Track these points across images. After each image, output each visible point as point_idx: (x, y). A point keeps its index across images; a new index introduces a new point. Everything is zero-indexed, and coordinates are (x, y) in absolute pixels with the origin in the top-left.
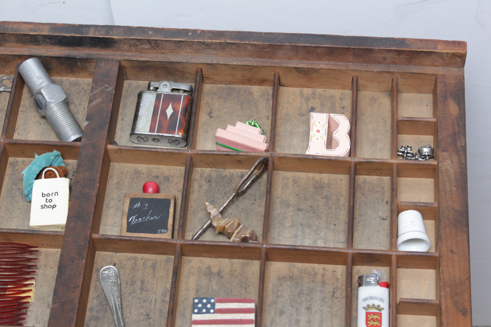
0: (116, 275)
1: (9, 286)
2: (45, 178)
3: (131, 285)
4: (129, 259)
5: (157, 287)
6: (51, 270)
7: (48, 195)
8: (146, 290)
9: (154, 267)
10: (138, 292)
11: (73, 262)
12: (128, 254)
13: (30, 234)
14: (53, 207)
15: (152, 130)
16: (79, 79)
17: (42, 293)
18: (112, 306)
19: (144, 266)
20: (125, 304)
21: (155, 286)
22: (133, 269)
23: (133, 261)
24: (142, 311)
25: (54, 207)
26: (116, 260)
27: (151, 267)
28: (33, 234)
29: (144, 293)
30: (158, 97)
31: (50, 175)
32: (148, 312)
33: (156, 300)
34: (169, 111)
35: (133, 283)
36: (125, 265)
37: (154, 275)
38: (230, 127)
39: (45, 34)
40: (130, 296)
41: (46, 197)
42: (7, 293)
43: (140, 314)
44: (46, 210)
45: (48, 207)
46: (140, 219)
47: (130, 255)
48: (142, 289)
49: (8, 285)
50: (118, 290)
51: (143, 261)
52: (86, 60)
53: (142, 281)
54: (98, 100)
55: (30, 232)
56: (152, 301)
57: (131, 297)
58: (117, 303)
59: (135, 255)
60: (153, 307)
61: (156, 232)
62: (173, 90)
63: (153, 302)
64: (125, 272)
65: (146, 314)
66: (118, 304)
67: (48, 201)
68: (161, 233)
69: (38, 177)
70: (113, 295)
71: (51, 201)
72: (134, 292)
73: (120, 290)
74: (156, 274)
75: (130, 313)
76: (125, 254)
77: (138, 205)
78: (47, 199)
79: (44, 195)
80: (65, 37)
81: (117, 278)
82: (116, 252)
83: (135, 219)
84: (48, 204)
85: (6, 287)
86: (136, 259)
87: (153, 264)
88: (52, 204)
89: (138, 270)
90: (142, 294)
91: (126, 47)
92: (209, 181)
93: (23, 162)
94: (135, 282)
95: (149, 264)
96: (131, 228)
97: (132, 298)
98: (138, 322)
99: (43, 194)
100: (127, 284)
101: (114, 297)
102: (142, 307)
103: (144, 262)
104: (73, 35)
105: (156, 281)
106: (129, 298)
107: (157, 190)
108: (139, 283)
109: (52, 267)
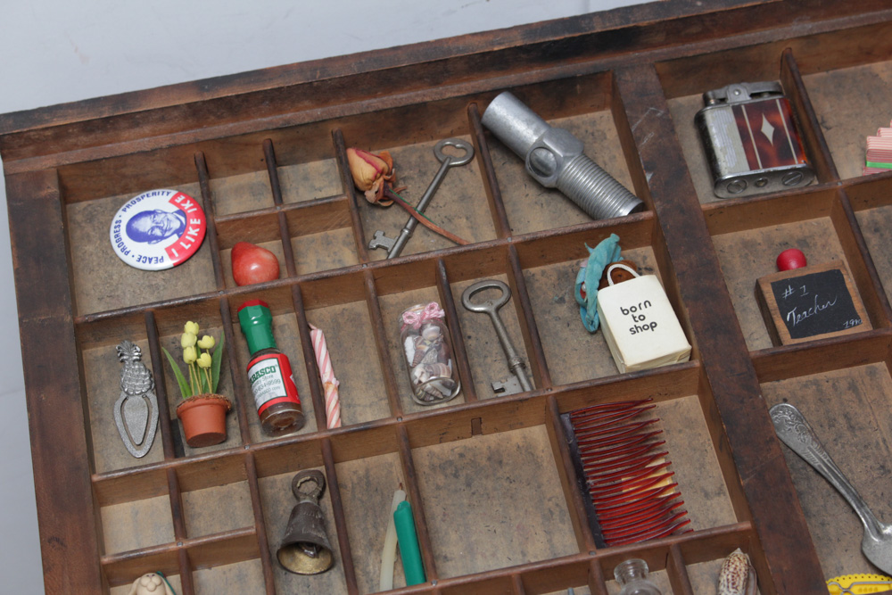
0: (797, 416)
1: (623, 479)
2: (615, 282)
3: (830, 426)
4: (806, 386)
5: (875, 419)
6: (681, 435)
7: (633, 309)
8: (861, 429)
9: (853, 387)
10: (848, 434)
11: (742, 402)
12: (798, 378)
13: (636, 378)
14: (652, 328)
15: (753, 165)
16: (573, 118)
17: (684, 475)
18: (819, 466)
19: (836, 390)
20: (836, 458)
21: (872, 418)
22: (820, 399)
23: (814, 387)
24: (870, 463)
25: (653, 326)
26: (784, 393)
27: (849, 389)
28: (641, 377)
29: (858, 433)
30: (737, 110)
31: (620, 276)
32: (881, 463)
33: (884, 441)
34: (768, 130)
35: (832, 423)
36: (803, 397)
37: (860, 400)
38: (883, 130)
39: (519, 43)
40: (837, 445)
41: (631, 313)
42: (624, 491)
43: (869, 469)
44: (641, 334)
45: (643, 328)
46: (805, 313)
47: (804, 379)
48: (851, 428)
49: (620, 478)
50: (813, 440)
51: (831, 383)
52: (593, 78)
53: (845, 416)
54: (651, 135)
55: (634, 376)
56: (878, 443)
57: (840, 445)
58: (825, 460)
59: (811, 377)
60: (885, 453)
61: (842, 328)
62: (753, 95)
63: (881, 444)
64: (809, 408)
65: (878, 466)
66: (828, 461)
67: (637, 319)
68: (850, 326)
69: (603, 283)
70: (810, 448)
71: (642, 318)
72: (840, 437)
73: (816, 439)
74: (864, 399)
75: (851, 471)
76: (794, 380)
77: (789, 291)
78: (634, 318)
79: (626, 312)
80: (555, 42)
81: (802, 421)
82: (778, 380)
83: (796, 315)
84: (640, 324)
85: (616, 482)
86: (816, 383)
87: (849, 383)
88: (648, 322)
89: (829, 400)
90: (856, 436)
91: (660, 38)
92: (876, 230)
93: (543, 273)
94: (835, 420)
95: (843, 385)
96: (795, 331)
97: (843, 447)
98: (871, 482)
99: (623, 311)
100: (821, 426)
101: (814, 452)
102: (867, 457)
103: (834, 384)
104: (567, 35)
105: (869, 410)
106: (837, 448)
107: (803, 262)
108: (842, 421)
109: (680, 431)
